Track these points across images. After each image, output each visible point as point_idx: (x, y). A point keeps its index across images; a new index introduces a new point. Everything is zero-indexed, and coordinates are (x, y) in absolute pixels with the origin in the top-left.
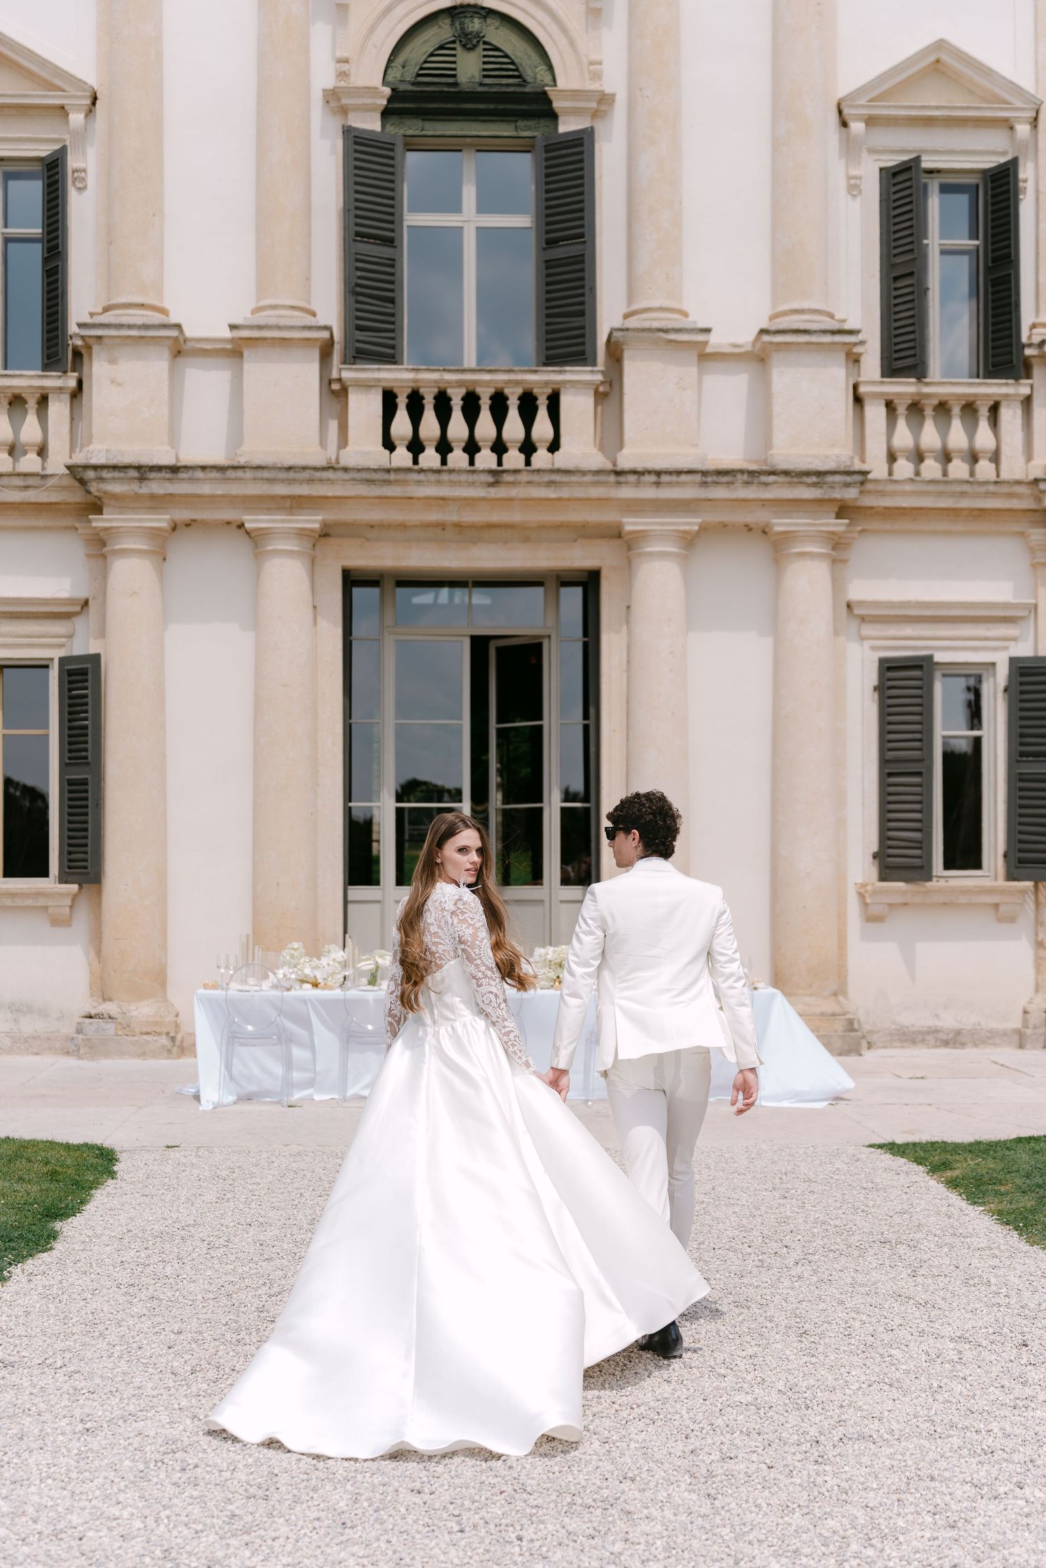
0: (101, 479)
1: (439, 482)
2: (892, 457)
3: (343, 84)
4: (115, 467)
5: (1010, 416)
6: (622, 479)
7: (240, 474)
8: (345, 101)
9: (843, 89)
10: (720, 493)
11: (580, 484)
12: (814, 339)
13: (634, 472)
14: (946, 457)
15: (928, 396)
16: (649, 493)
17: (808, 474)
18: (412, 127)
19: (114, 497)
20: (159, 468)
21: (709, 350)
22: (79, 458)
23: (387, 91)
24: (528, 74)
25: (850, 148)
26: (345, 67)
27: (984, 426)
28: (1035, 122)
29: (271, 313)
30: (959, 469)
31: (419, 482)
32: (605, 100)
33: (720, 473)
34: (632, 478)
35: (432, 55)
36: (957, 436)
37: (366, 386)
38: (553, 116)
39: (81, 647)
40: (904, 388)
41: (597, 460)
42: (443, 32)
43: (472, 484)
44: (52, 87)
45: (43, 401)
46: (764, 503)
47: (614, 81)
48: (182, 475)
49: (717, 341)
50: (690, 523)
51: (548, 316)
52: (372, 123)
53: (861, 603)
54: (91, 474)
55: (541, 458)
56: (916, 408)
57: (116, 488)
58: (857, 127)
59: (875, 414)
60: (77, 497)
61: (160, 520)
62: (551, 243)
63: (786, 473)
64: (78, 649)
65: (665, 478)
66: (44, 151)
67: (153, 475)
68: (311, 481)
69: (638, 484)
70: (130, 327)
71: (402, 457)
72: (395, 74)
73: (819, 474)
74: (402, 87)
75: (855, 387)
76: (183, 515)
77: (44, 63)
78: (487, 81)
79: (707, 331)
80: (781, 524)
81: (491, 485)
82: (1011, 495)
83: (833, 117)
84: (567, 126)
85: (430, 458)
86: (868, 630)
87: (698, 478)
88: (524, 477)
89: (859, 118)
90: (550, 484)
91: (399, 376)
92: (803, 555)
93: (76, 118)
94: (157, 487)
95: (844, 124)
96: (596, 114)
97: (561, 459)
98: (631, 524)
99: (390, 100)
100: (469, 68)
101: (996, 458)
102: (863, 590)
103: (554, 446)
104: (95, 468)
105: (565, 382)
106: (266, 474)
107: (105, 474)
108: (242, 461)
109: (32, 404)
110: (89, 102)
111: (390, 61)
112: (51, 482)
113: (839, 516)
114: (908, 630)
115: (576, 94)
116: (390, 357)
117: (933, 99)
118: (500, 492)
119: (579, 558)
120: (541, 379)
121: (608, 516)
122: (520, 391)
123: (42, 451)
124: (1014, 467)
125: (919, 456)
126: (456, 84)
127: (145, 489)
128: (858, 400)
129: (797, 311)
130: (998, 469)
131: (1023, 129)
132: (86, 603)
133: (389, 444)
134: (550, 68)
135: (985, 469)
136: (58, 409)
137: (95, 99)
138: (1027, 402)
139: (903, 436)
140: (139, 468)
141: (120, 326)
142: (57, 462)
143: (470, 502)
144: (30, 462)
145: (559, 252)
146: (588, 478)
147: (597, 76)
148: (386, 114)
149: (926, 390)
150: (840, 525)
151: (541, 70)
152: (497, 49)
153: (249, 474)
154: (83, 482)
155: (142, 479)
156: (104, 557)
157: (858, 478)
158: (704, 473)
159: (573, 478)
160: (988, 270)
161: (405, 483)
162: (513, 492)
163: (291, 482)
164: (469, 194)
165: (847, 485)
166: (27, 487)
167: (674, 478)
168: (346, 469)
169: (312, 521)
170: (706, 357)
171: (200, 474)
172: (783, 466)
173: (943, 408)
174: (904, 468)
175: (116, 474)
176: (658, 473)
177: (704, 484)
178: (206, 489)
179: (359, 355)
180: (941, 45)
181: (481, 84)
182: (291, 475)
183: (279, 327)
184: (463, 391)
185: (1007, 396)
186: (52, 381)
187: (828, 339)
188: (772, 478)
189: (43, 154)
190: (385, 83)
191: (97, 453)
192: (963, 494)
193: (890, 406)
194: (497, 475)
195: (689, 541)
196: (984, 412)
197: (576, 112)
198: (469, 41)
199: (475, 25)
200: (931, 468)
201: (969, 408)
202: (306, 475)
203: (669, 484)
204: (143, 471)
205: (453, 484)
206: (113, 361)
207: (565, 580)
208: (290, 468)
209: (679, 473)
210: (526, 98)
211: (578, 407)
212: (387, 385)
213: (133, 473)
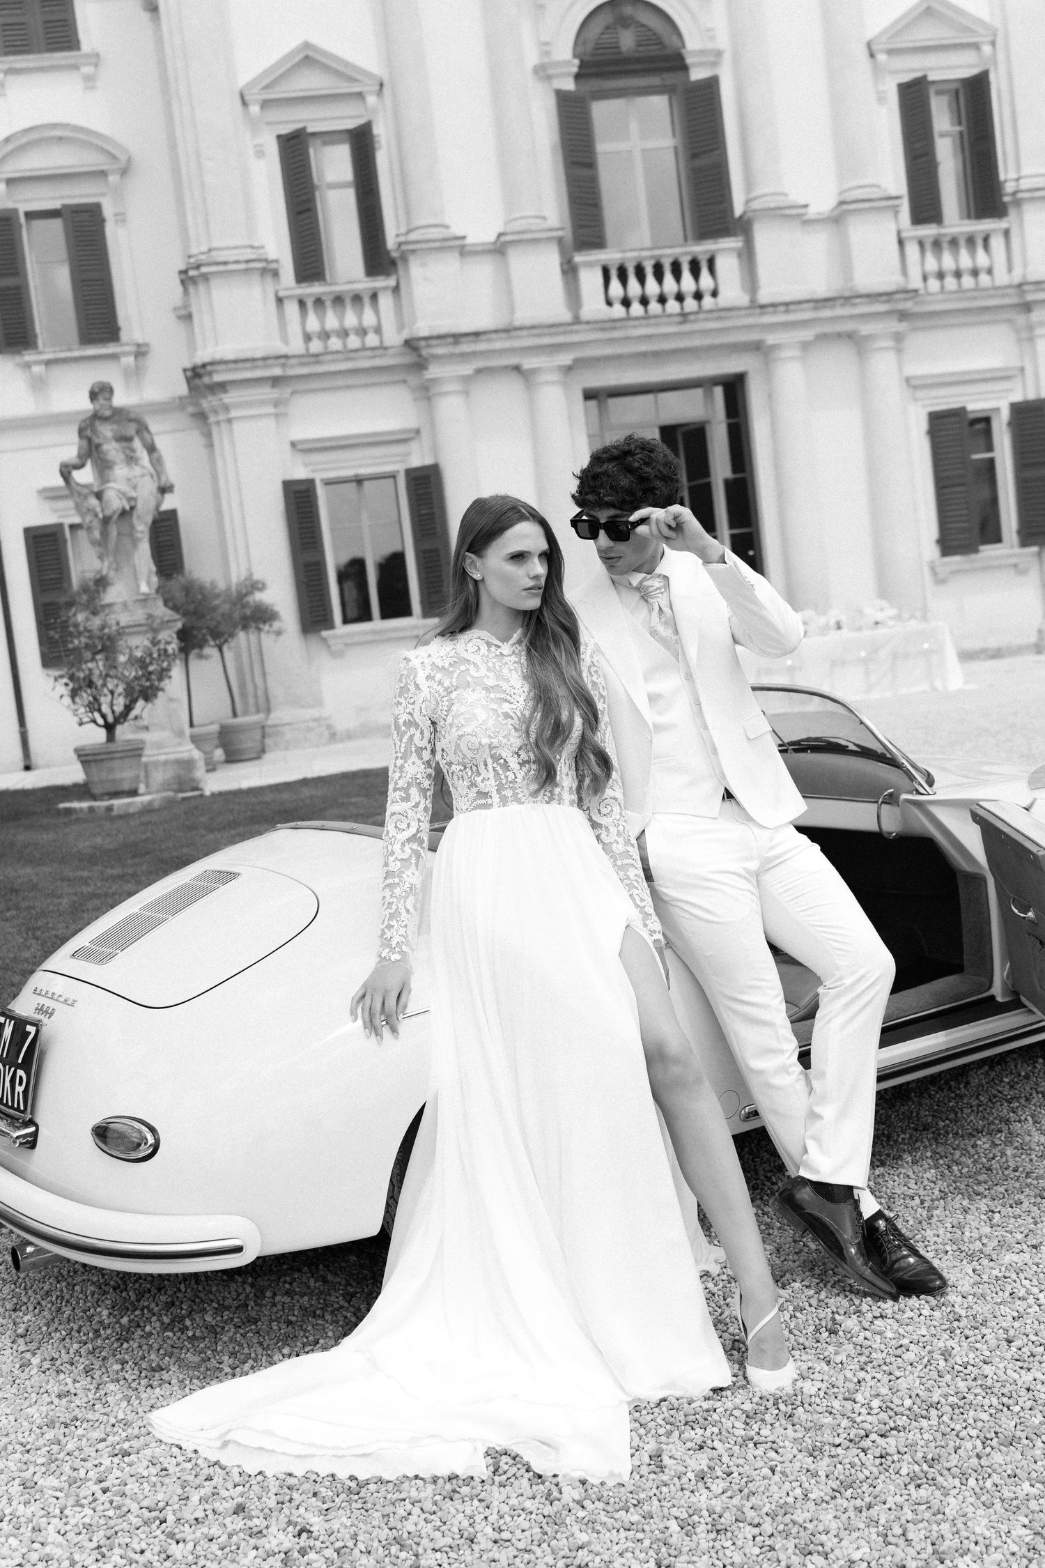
0: (429, 346)
1: (648, 325)
2: (925, 278)
3: (546, 60)
4: (438, 337)
5: (997, 243)
6: (762, 311)
7: (519, 333)
8: (551, 71)
9: (870, 35)
10: (826, 313)
11: (737, 317)
12: (875, 204)
13: (773, 305)
14: (958, 274)
15: (944, 235)
16: (781, 318)
17: (881, 295)
18: (595, 84)
19: (437, 357)
20: (467, 335)
21: (808, 218)
22: (406, 334)
23: (577, 62)
24: (667, 41)
25: (877, 71)
26: (547, 48)
27: (980, 252)
28: (993, 44)
29: (523, 222)
30: (968, 281)
31: (635, 327)
32: (719, 54)
33: (827, 300)
34: (771, 309)
35: (602, 34)
36: (965, 261)
37: (590, 265)
38: (684, 68)
39: (418, 459)
40: (929, 231)
41: (744, 300)
42: (605, 19)
43: (669, 324)
44: (352, 80)
45: (374, 297)
46: (852, 317)
47: (722, 41)
48: (483, 337)
49: (812, 212)
50: (807, 334)
52: (569, 85)
53: (915, 377)
54: (423, 343)
55: (708, 301)
56: (937, 244)
57: (440, 351)
58: (882, 57)
59: (912, 250)
60: (408, 359)
61: (467, 369)
62: (694, 156)
63: (868, 296)
64: (416, 461)
65: (792, 307)
66: (351, 124)
67: (462, 340)
68: (564, 333)
69: (775, 312)
70: (434, 241)
71: (618, 310)
72: (581, 50)
73: (888, 294)
74: (587, 58)
75: (899, 233)
76: (481, 364)
77: (347, 64)
78: (641, 48)
79: (806, 206)
80: (866, 329)
81: (681, 323)
82: (1003, 296)
83: (866, 52)
84: (697, 74)
85: (636, 309)
86: (921, 394)
87: (811, 305)
88: (702, 316)
89: (882, 51)
90: (720, 318)
91: (610, 256)
92: (880, 349)
93: (371, 100)
94: (465, 347)
95: (872, 55)
96: (715, 64)
97: (721, 301)
98: (771, 339)
99: (581, 67)
100: (627, 41)
101: (990, 271)
102: (915, 368)
103: (714, 294)
104: (426, 339)
105: (718, 250)
106: (536, 331)
107: (433, 342)
108: (517, 324)
109: (367, 300)
110: (377, 88)
111: (576, 42)
112: (390, 352)
113: (900, 320)
114: (943, 392)
115: (702, 52)
116: (600, 244)
117: (927, 34)
118: (687, 327)
119: (729, 366)
120: (701, 249)
121: (754, 336)
122: (689, 258)
123: (378, 330)
124: (1002, 277)
125: (941, 276)
126: (620, 53)
127: (457, 350)
128: (901, 242)
129: (859, 187)
130: (993, 280)
131: (987, 49)
132: (418, 432)
133: (609, 303)
134: (680, 35)
135: (984, 279)
136: (385, 301)
137: (381, 85)
138: (1007, 233)
139: (931, 264)
140: (454, 336)
141: (427, 241)
142: (393, 337)
143: (666, 336)
144: (372, 340)
145: (701, 163)
146: (742, 312)
147: (712, 38)
148: (578, 77)
149: (943, 231)
150: (902, 327)
151: (674, 38)
152: (643, 26)
153: (525, 333)
154: (415, 349)
155: (456, 343)
156: (429, 399)
157: (912, 294)
158: (816, 301)
159: (732, 313)
160: (972, 146)
161: (625, 327)
162: (696, 327)
163: (551, 335)
164: (634, 127)
165: (906, 299)
166: (374, 357)
167: (797, 307)
168: (588, 323)
169: (566, 359)
170: (807, 223)
171: (493, 336)
172: (864, 291)
173: (954, 243)
174: (934, 284)
175: (438, 342)
176: (787, 304)
177: (816, 309)
178: (498, 345)
179: (583, 245)
181: (637, 51)
182: (553, 330)
183: (531, 231)
184: (652, 262)
185: (994, 230)
186: (380, 282)
187: (883, 203)
188: (859, 300)
189: (351, 127)
190: (575, 56)
191: (423, 328)
192: (975, 298)
193: (921, 244)
194: (684, 316)
195: (805, 346)
196: (980, 243)
197: (702, 65)
198: (625, 22)
200: (950, 282)
201: (971, 241)
202: (561, 329)
203: (794, 311)
204: (457, 338)
205: (657, 325)
206: (424, 265)
207: (714, 381)
208: (552, 326)
209: (800, 302)
210: (667, 58)
211: (728, 266)
212: (604, 263)
213: (450, 340)
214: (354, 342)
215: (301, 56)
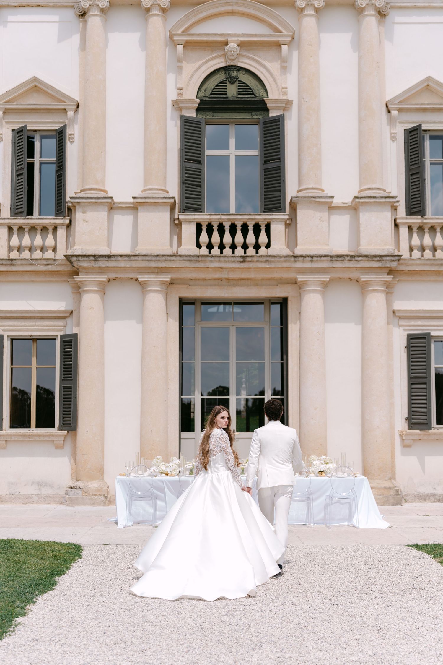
0: (79, 261)
1: (220, 261)
2: (411, 249)
3: (180, 98)
4: (84, 256)
6: (297, 259)
7: (136, 258)
8: (181, 105)
9: (388, 98)
10: (338, 265)
11: (279, 261)
12: (377, 200)
13: (302, 256)
14: (434, 249)
15: (426, 223)
16: (308, 265)
17: (375, 256)
18: (209, 115)
19: (84, 268)
20: (103, 256)
21: (333, 205)
22: (70, 252)
23: (198, 101)
24: (257, 93)
25: (391, 122)
26: (181, 91)
29: (150, 192)
30: (440, 254)
31: (211, 261)
32: (289, 103)
33: (338, 256)
34: (301, 259)
35: (217, 86)
36: (439, 240)
37: (189, 221)
38: (267, 110)
40: (416, 220)
41: (286, 252)
42: (222, 76)
43: (234, 262)
44: (61, 101)
45: (55, 229)
46: (357, 269)
47: (292, 95)
48: (112, 259)
49: (336, 201)
50: (326, 278)
51: (265, 192)
52: (192, 114)
53: (399, 311)
54: (74, 259)
55: (263, 251)
56: (421, 229)
57: (85, 265)
58: (394, 113)
59: (404, 231)
60: (69, 268)
61: (103, 278)
62: (266, 162)
63: (366, 256)
64: (68, 332)
65: (315, 259)
66: (57, 127)
67: (100, 259)
68: (166, 261)
69: (303, 261)
70: (91, 198)
71: (204, 251)
72: (201, 94)
73: (380, 256)
74: (204, 99)
75: (395, 220)
76: (113, 275)
77: (58, 91)
78: (240, 96)
79: (332, 197)
80: (364, 278)
81: (242, 262)
83: (384, 109)
84: (273, 114)
85: (216, 251)
86: (402, 322)
87: (329, 258)
88: (255, 259)
89: (395, 109)
90: (266, 261)
91: (203, 217)
92: (374, 290)
93: (70, 114)
94: (102, 264)
95: (389, 112)
96: (285, 109)
97: (271, 251)
98: (301, 278)
99: (199, 104)
100: (232, 91)
102: (399, 305)
103: (268, 246)
104: (76, 256)
105: (272, 219)
106: (147, 258)
107: (80, 259)
108: (137, 253)
109: (50, 230)
110: (75, 107)
111: (199, 89)
112: (58, 262)
113: (389, 274)
114: (419, 322)
115: (276, 101)
116: (199, 209)
117: (426, 101)
118: (246, 265)
119: (279, 292)
120: (262, 218)
121: (291, 275)
122: (253, 223)
123: (54, 250)
125: (423, 249)
126: (227, 98)
127: (97, 265)
128: (396, 225)
129: (370, 189)
132: (72, 312)
133: (199, 246)
134: (266, 90)
136: (61, 232)
137: (78, 106)
139: (416, 240)
140: (94, 256)
141: (88, 198)
142: (61, 254)
143: (233, 269)
144: (49, 254)
145: (269, 166)
146: (282, 259)
147: (285, 93)
148: (198, 110)
149: (425, 221)
150: (389, 278)
151: (262, 91)
152: (244, 83)
153: (140, 258)
154: (71, 262)
155: (95, 261)
156: (80, 293)
157: (397, 258)
158: (332, 257)
159: (276, 259)
161: (205, 261)
162: (251, 265)
163: (158, 261)
164: (232, 142)
165: (392, 261)
166: (47, 265)
167: (319, 259)
168: (181, 256)
169: (166, 278)
170: (332, 208)
171: (120, 258)
172: (365, 253)
173: (432, 229)
174: (416, 254)
175: (85, 259)
176: (312, 257)
177: (332, 261)
178: (122, 265)
179: (186, 209)
180: (429, 78)
181: (237, 98)
182: (158, 258)
183: (153, 198)
184: (230, 223)
186: (59, 220)
187: (383, 200)
188: (360, 259)
189: (57, 128)
190: (197, 97)
191: (77, 250)
193: (410, 228)
194: (244, 258)
195: (325, 285)
197: (276, 108)
198: (232, 80)
199: (235, 73)
200: (428, 254)
202: (164, 258)
203: (317, 261)
204: (96, 257)
205: (225, 262)
206: (84, 212)
207: (273, 302)
208: (157, 256)
209: (321, 256)
210: (255, 103)
211: (278, 229)
212: (198, 221)
213: (92, 258)
214: (38, 254)
215: (32, 85)
